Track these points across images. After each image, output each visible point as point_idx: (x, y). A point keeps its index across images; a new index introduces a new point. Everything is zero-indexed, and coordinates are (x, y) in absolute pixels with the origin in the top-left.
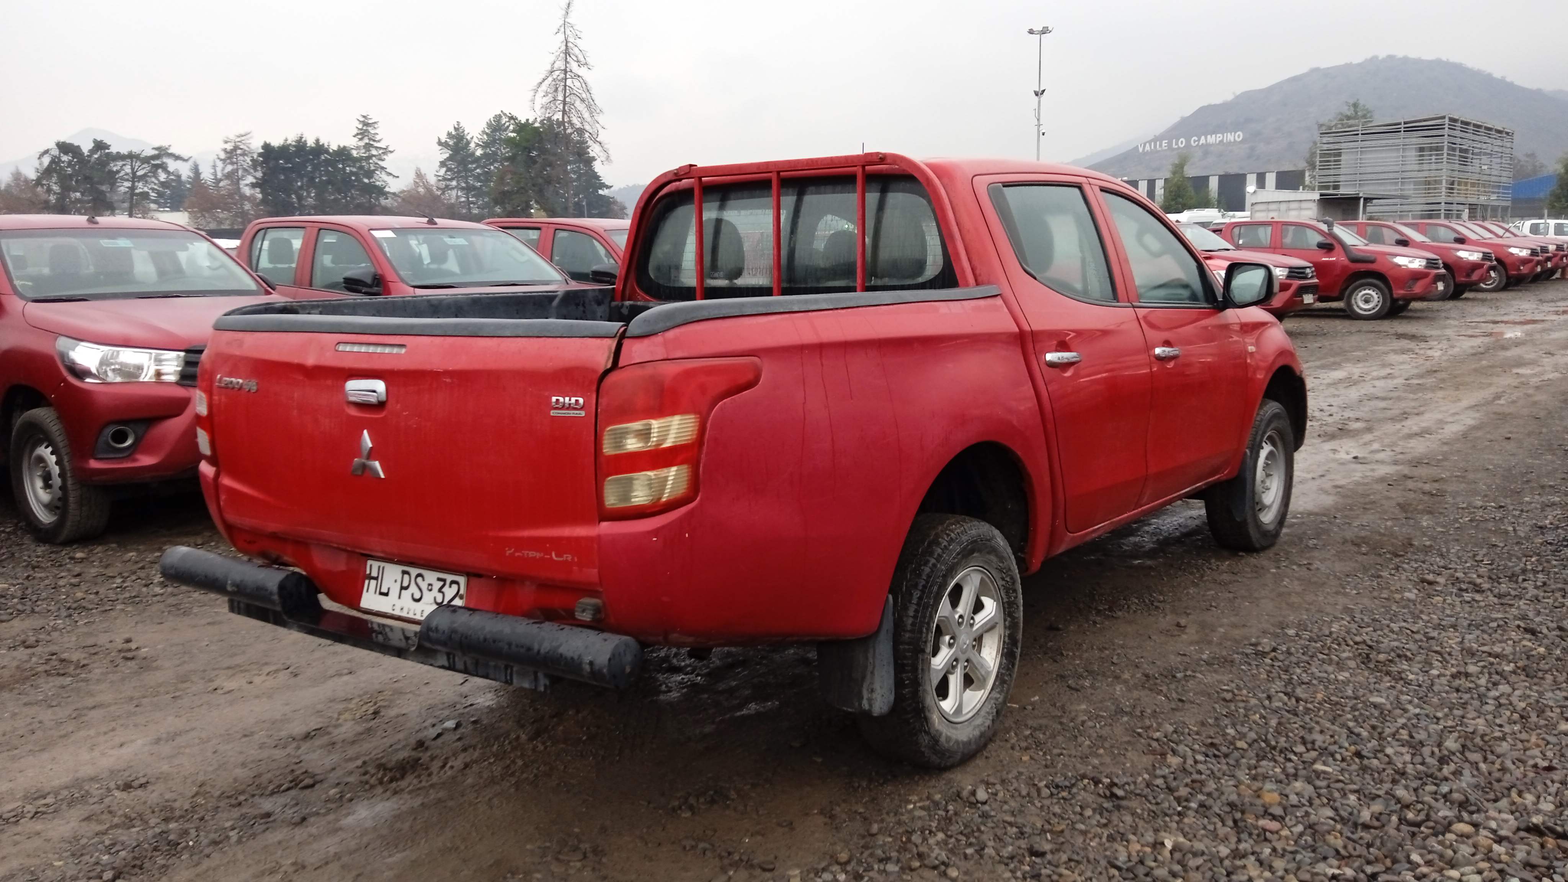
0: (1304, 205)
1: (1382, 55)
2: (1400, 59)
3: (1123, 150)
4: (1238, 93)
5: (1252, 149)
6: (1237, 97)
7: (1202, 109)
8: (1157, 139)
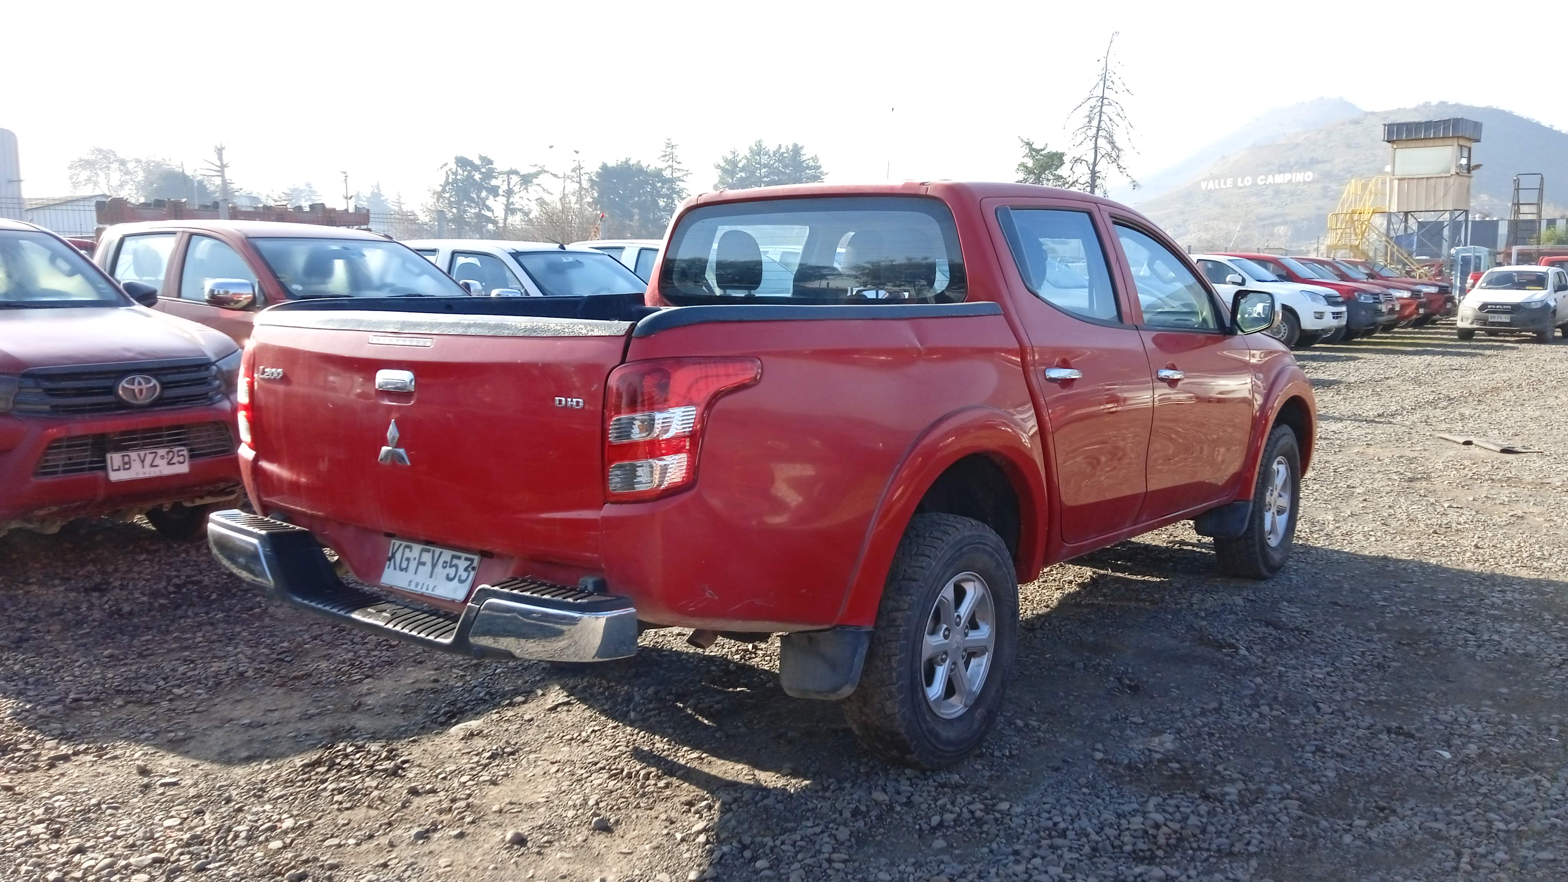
5: (1325, 189)
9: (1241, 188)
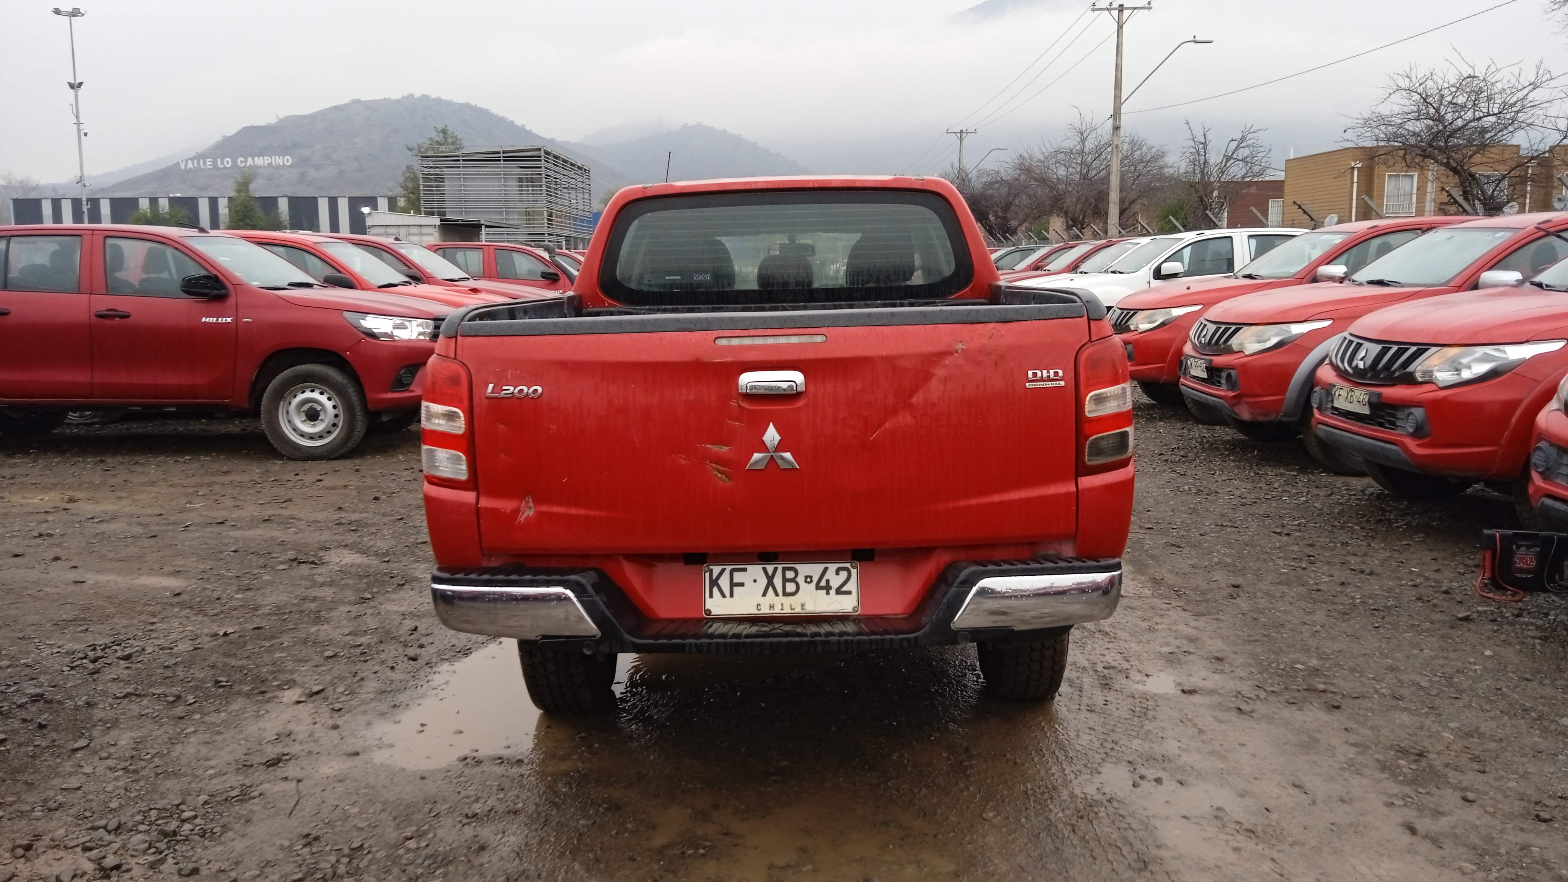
0: (425, 230)
1: (417, 94)
2: (434, 99)
3: (163, 166)
4: (282, 116)
5: (303, 174)
6: (281, 121)
7: (245, 130)
8: (199, 157)
9: (221, 169)
